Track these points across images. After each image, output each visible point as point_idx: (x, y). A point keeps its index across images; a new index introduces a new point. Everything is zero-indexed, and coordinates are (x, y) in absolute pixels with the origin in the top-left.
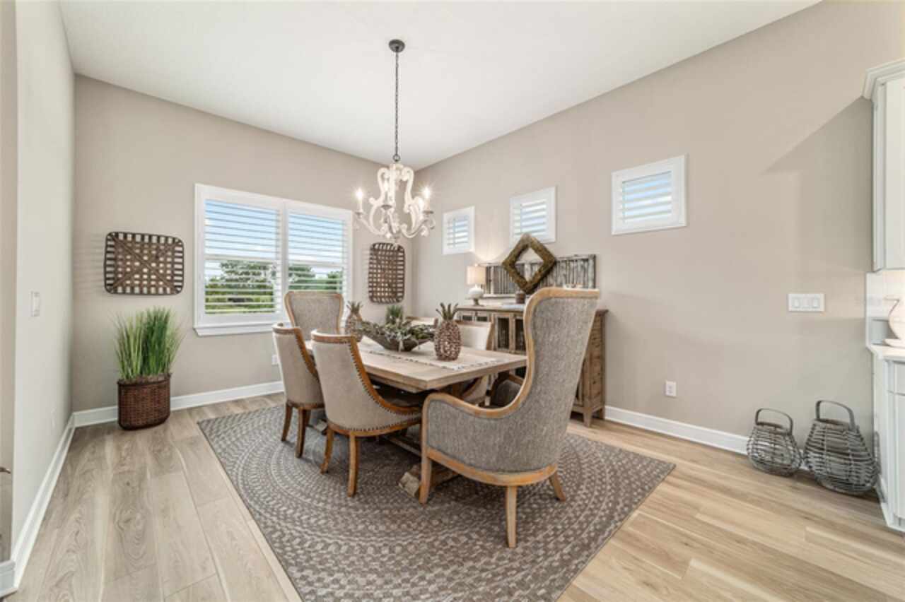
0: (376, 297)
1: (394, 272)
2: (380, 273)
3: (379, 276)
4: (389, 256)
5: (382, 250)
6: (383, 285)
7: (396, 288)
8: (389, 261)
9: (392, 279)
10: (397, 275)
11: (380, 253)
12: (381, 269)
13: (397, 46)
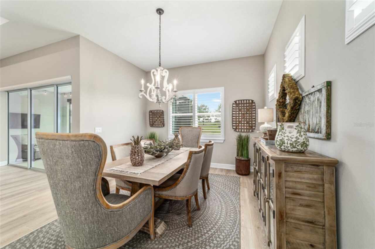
0: (239, 129)
1: (250, 115)
2: (241, 116)
3: (240, 117)
4: (247, 106)
5: (242, 104)
6: (243, 122)
7: (252, 124)
8: (247, 109)
9: (249, 119)
10: (252, 116)
11: (240, 105)
12: (242, 114)
13: (160, 11)
